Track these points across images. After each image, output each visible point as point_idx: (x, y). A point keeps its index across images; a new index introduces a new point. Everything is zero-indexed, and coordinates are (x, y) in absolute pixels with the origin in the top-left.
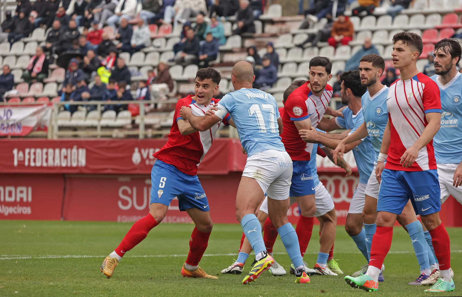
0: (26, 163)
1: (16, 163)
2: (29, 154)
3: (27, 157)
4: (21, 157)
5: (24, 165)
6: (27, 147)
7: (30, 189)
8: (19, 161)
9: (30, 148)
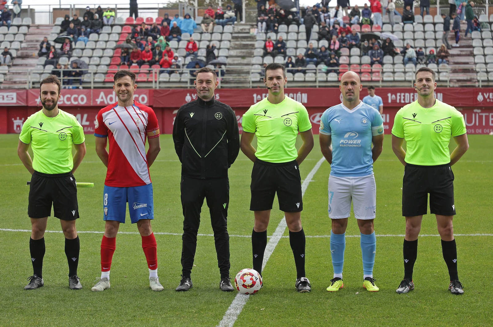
0: (398, 101)
1: (390, 101)
2: (400, 96)
3: (398, 98)
4: (393, 98)
5: (396, 102)
6: (399, 92)
7: (388, 116)
8: (392, 100)
9: (401, 93)
